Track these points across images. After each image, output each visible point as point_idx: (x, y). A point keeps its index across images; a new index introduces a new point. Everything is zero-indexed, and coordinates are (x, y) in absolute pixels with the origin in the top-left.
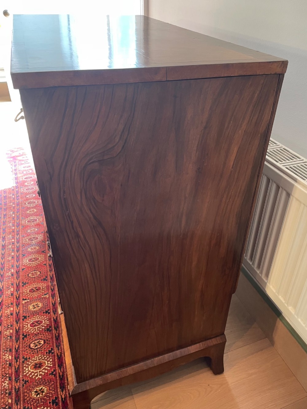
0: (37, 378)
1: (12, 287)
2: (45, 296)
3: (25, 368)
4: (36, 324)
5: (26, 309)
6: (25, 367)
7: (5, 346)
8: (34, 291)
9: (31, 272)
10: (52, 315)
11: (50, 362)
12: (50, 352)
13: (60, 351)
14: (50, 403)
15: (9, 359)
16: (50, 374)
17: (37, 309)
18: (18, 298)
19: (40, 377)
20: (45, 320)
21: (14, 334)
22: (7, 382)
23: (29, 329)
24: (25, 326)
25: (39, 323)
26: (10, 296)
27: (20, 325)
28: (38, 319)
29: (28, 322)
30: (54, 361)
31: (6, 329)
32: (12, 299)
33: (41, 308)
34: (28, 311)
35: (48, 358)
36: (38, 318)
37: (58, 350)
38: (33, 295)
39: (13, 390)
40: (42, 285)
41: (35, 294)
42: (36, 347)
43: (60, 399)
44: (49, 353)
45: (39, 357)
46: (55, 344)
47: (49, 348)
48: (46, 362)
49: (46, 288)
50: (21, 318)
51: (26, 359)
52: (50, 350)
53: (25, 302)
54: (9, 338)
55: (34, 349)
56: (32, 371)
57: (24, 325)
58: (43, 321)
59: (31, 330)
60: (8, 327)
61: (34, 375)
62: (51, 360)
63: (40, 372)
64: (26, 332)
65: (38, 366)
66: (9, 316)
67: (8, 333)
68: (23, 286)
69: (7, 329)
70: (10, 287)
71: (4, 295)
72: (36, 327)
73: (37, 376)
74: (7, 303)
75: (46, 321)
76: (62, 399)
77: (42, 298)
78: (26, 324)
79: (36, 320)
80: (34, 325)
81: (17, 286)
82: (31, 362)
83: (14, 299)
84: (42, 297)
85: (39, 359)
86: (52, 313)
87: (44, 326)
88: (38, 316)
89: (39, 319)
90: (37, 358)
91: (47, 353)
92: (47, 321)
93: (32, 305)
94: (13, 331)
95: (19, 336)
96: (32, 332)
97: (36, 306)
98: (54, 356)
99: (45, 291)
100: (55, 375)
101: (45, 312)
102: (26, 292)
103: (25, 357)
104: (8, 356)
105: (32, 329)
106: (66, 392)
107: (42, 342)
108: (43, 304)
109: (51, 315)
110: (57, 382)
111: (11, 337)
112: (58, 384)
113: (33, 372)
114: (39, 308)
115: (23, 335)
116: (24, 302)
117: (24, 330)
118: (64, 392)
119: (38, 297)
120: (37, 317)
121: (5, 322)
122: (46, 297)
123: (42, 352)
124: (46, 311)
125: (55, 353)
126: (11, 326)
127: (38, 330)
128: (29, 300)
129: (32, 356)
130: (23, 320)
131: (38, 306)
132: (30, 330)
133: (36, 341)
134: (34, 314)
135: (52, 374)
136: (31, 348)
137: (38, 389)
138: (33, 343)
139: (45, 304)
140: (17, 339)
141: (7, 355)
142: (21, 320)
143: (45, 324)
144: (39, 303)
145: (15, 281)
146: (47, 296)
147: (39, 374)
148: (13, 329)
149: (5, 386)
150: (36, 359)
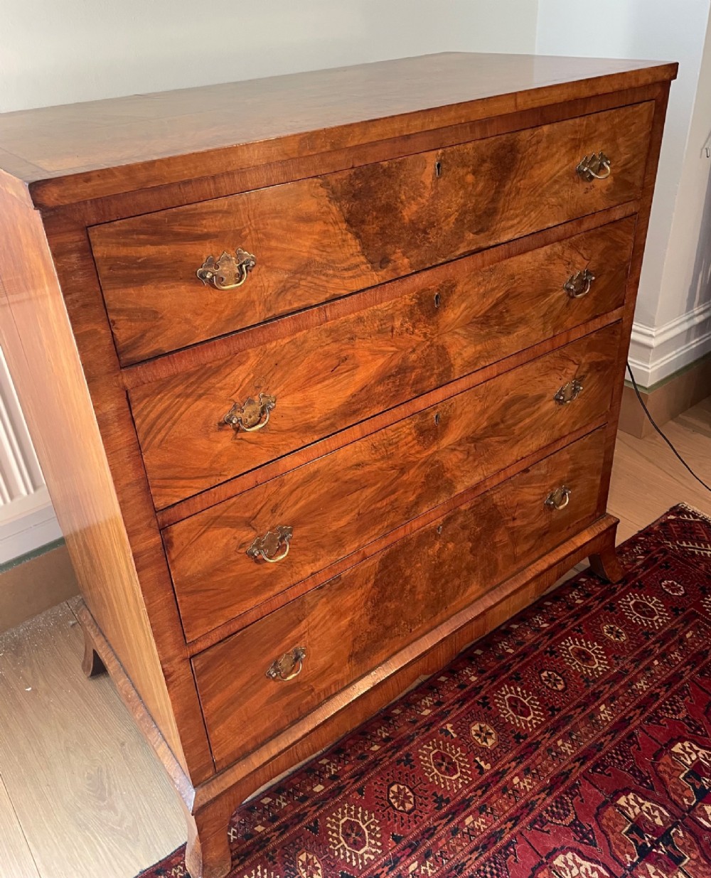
0: (601, 647)
1: (464, 826)
2: (451, 731)
3: (601, 673)
4: (519, 708)
5: (498, 750)
6: (598, 674)
7: (593, 733)
8: (448, 763)
9: (401, 811)
10: (487, 690)
11: (566, 643)
12: (552, 653)
13: (542, 639)
14: (616, 613)
15: (606, 706)
16: (582, 633)
17: (488, 727)
18: (485, 786)
19: (595, 644)
20: (504, 696)
21: (562, 733)
22: (638, 685)
23: (537, 713)
24: (536, 724)
25: (514, 703)
26: (489, 810)
27: (540, 735)
28: (507, 710)
29: (526, 725)
30: (562, 639)
31: (562, 757)
32: (494, 798)
33: (481, 721)
34: (501, 744)
35: (564, 650)
36: (505, 712)
37: (540, 643)
38: (461, 759)
39: (641, 667)
40: (426, 754)
41: (457, 755)
42: (559, 678)
43: (603, 603)
44: (555, 652)
45: (571, 663)
46: (535, 653)
47: (547, 658)
48: (570, 648)
49: (431, 743)
50: (523, 745)
51: (587, 681)
52: (548, 654)
53: (486, 764)
54: (574, 737)
55: (563, 678)
56: (596, 660)
57: (535, 726)
58: (506, 698)
59: (535, 707)
60: (557, 756)
61: (600, 654)
62: (563, 643)
63: (590, 649)
64: (545, 713)
65: (585, 657)
66: (534, 771)
67: (566, 745)
68: (448, 801)
69: (561, 753)
70: (465, 830)
71: (494, 826)
72: (525, 701)
73: (597, 649)
74: (507, 804)
75: (504, 693)
76: (600, 602)
77: (458, 734)
78: (529, 725)
79: (511, 712)
80: (523, 709)
81: (454, 814)
82: (586, 671)
83: (492, 795)
84: (455, 736)
85: (574, 661)
86: (483, 693)
87: (515, 689)
88: (502, 716)
89: (508, 708)
90: (574, 666)
91: (557, 657)
92: (502, 691)
93: (484, 744)
94: (558, 739)
95: (558, 721)
96: (538, 703)
97: (484, 734)
98: (553, 642)
99: (438, 741)
100: (579, 625)
101: (486, 708)
102: (461, 781)
103: (585, 684)
104: (603, 712)
105: (532, 708)
106: (590, 602)
107: (545, 674)
108: (470, 723)
109: (487, 693)
110: (587, 619)
111: (570, 735)
112: (587, 616)
113: (597, 657)
114: (482, 725)
115: (553, 715)
116: (488, 767)
117: (543, 719)
118: (592, 604)
119: (460, 742)
120: (505, 714)
121: (551, 769)
122: (452, 728)
123: (561, 664)
124: (484, 707)
125: (548, 643)
126: (549, 750)
127: (528, 695)
128: (478, 759)
129: (577, 676)
130: (525, 738)
131: (481, 728)
132: (537, 710)
133: (550, 685)
134: (502, 726)
135: (580, 631)
136: (566, 684)
137: (612, 637)
138: (554, 688)
139: (470, 720)
140: (566, 719)
141: (602, 715)
142: (529, 739)
143: (511, 691)
144: (474, 733)
145: (443, 832)
146: (449, 726)
147: (593, 648)
148: (555, 742)
149: (645, 684)
150: (576, 665)
